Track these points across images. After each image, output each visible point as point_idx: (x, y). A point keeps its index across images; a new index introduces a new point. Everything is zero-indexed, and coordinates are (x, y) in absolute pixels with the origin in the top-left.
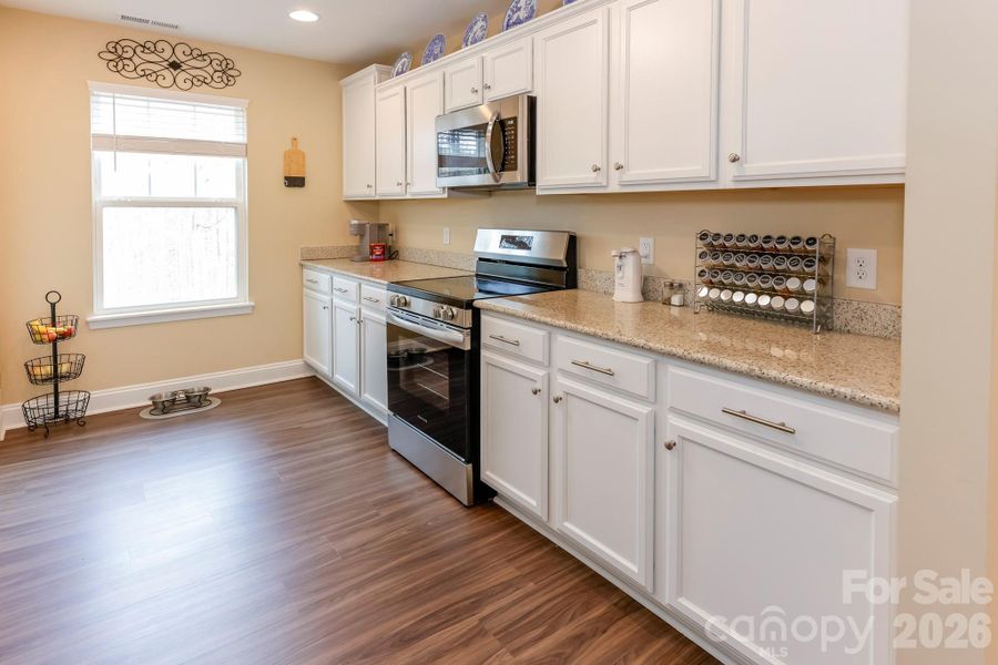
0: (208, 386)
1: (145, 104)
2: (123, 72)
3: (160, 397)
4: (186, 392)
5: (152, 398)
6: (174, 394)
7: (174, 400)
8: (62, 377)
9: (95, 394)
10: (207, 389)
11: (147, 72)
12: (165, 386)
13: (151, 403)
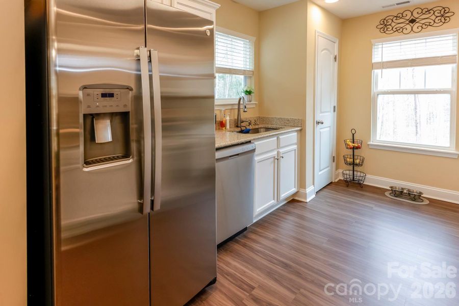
0: (422, 192)
1: (399, 44)
2: (387, 32)
3: (396, 188)
4: (409, 190)
5: (391, 187)
6: (402, 189)
7: (402, 192)
8: (356, 165)
9: (368, 176)
10: (421, 193)
11: (398, 29)
12: (399, 184)
13: (390, 189)
